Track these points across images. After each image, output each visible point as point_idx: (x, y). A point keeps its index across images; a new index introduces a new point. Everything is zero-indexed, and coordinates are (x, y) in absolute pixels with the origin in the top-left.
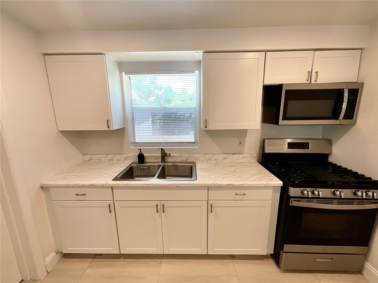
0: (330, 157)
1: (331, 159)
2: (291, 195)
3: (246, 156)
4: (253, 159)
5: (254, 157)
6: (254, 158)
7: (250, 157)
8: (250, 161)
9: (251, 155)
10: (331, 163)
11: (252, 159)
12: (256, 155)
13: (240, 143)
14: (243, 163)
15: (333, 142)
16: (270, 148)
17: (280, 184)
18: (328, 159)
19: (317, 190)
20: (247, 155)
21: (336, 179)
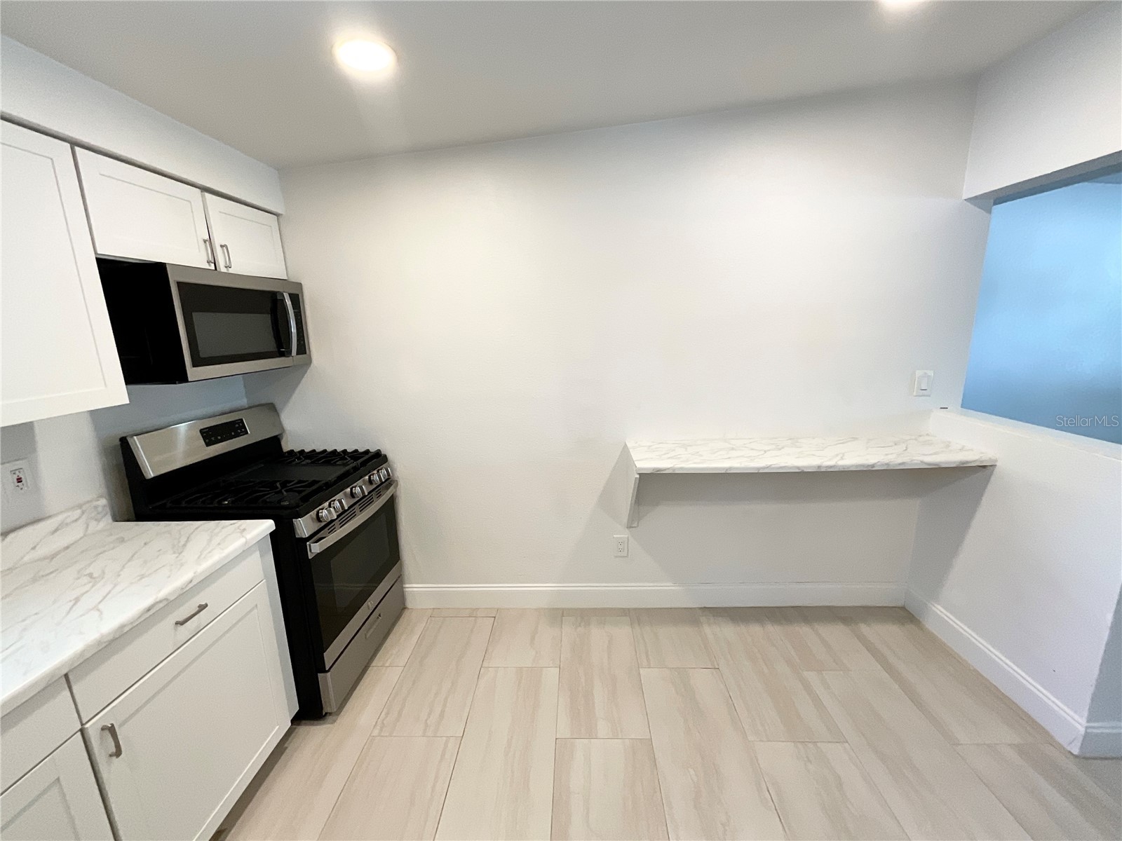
0: (283, 443)
1: (287, 446)
2: (304, 537)
3: (68, 521)
4: (98, 520)
5: (100, 509)
6: (99, 516)
7: (84, 517)
8: (89, 531)
9: (84, 508)
10: (292, 451)
11: (93, 524)
12: (103, 502)
13: (19, 480)
14: (67, 548)
15: (278, 407)
16: (157, 459)
17: (271, 526)
18: (280, 445)
19: (334, 500)
20: (65, 515)
21: (331, 473)
